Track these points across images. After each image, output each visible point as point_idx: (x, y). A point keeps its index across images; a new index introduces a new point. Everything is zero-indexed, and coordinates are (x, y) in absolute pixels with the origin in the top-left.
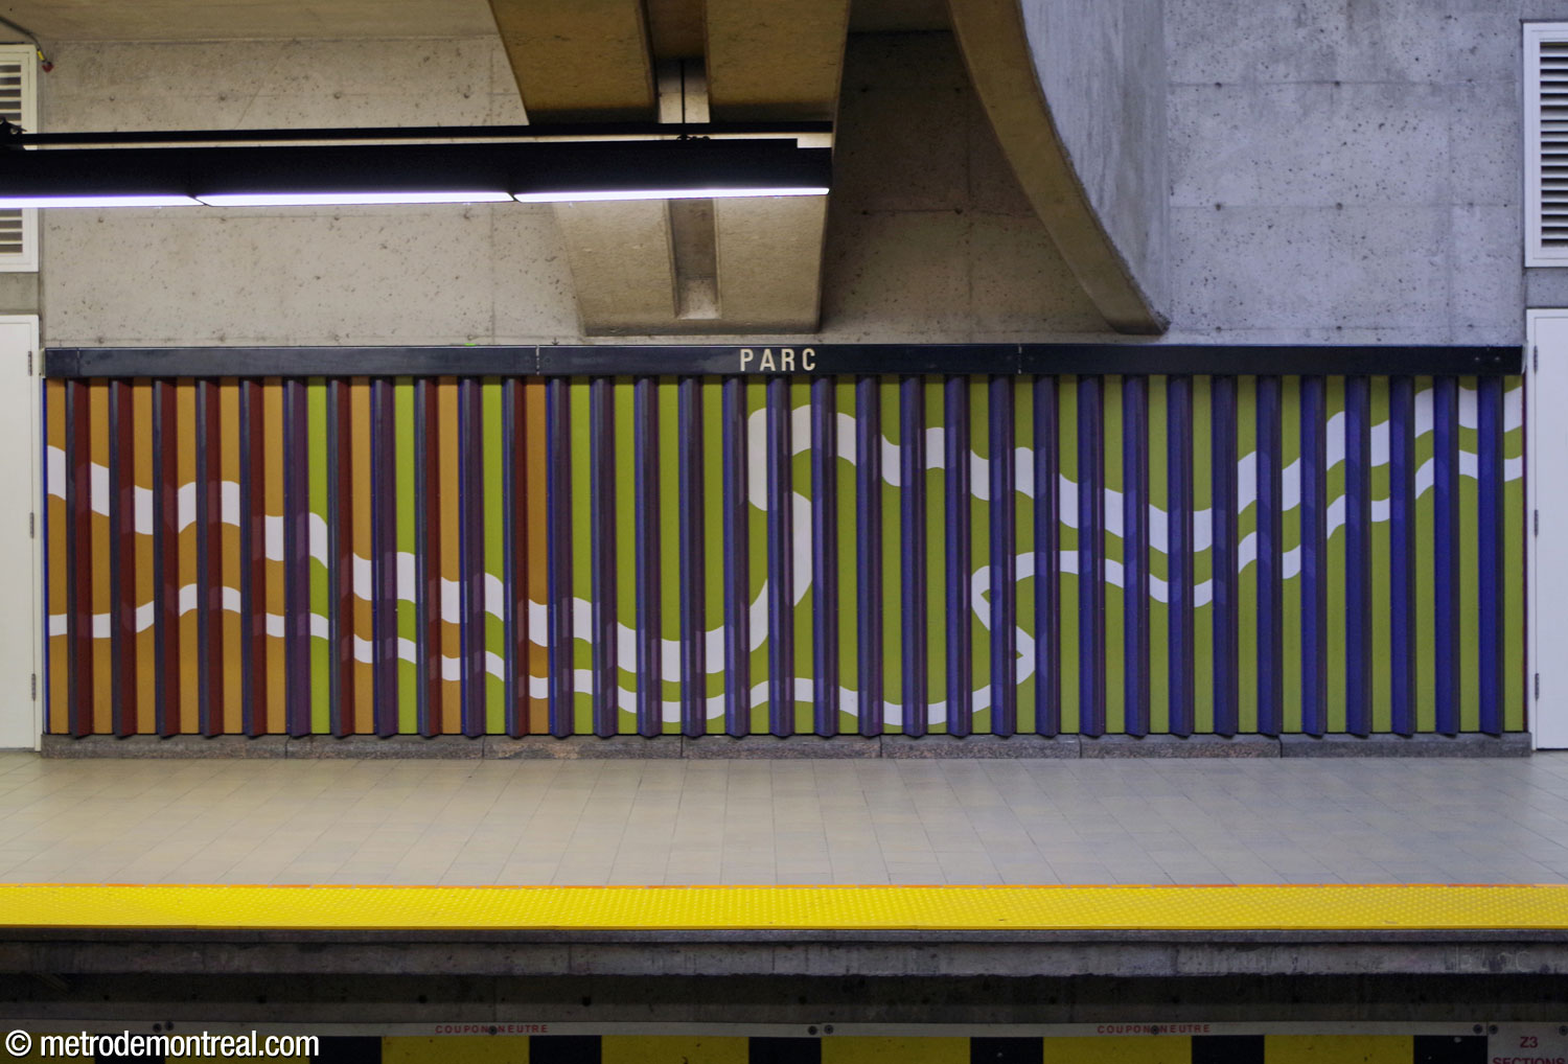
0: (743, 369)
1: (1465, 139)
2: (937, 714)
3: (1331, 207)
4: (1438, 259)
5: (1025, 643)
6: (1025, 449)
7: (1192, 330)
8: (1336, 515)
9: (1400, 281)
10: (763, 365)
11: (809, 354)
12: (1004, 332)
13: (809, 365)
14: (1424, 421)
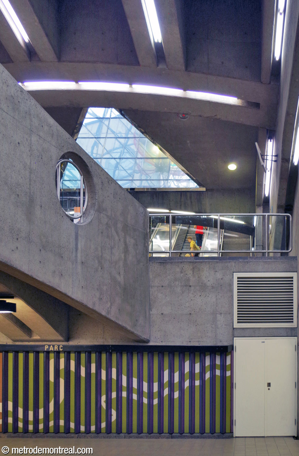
0: (46, 350)
1: (220, 299)
2: (93, 428)
3: (188, 314)
4: (213, 326)
5: (114, 413)
6: (114, 368)
7: (156, 342)
8: (187, 384)
9: (204, 331)
10: (50, 349)
11: (61, 347)
12: (112, 342)
13: (61, 349)
14: (208, 363)
